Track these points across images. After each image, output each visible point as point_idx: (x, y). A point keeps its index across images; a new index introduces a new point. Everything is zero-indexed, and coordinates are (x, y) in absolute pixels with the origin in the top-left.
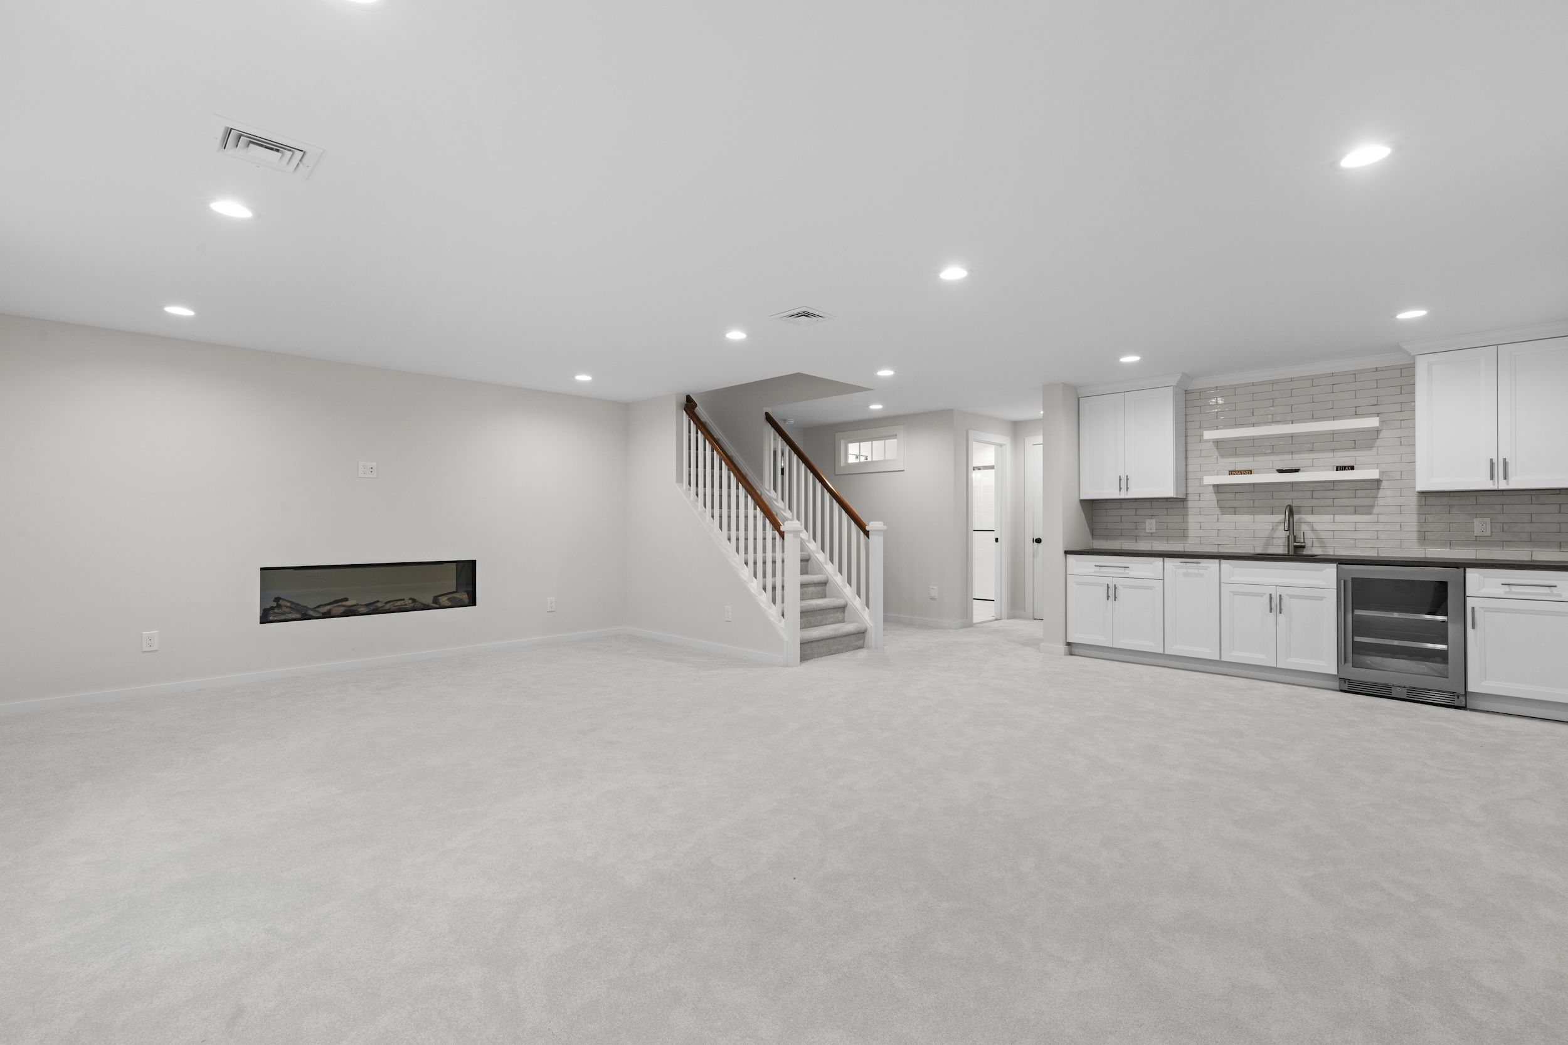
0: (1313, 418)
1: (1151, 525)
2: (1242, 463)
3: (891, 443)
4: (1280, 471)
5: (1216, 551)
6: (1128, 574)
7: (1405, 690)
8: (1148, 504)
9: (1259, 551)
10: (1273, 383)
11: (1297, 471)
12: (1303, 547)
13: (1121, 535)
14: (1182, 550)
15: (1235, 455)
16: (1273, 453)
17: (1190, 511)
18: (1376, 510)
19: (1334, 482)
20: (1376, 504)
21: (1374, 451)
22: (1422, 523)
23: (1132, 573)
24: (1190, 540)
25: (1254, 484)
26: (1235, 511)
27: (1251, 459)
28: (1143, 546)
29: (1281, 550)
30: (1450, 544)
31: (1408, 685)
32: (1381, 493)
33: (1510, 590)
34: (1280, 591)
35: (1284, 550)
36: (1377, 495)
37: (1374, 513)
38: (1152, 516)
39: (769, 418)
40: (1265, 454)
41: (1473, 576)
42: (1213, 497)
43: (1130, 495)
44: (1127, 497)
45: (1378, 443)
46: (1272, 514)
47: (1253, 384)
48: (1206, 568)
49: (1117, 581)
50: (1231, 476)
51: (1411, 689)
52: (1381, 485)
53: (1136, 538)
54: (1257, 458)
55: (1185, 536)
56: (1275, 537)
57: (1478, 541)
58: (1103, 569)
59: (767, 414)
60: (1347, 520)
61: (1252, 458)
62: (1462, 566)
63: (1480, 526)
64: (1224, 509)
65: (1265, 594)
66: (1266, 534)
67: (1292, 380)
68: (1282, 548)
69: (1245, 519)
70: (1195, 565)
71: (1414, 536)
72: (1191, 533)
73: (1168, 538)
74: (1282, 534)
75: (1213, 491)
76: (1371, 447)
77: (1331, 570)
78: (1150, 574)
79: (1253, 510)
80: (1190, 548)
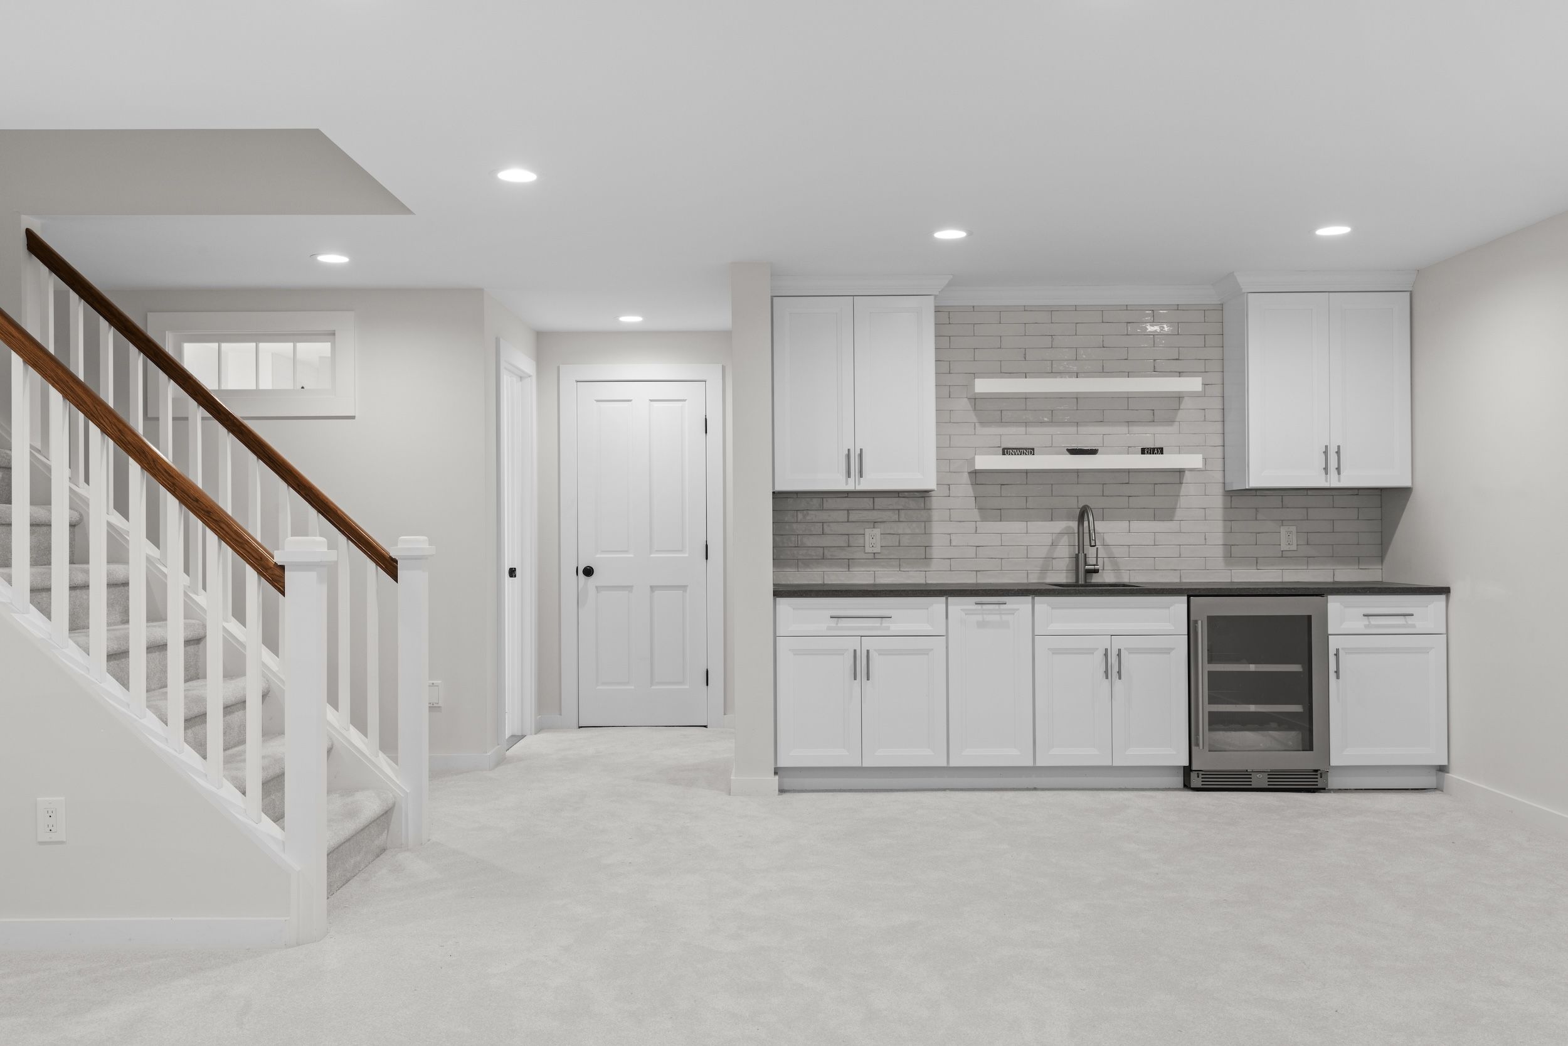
0: (1103, 372)
1: (873, 539)
2: (1015, 436)
3: (314, 350)
4: (1074, 452)
5: (973, 581)
6: (888, 628)
7: (1266, 776)
8: (867, 502)
9: (1034, 579)
10: (1051, 310)
11: (1093, 452)
12: (1096, 571)
13: (823, 558)
14: (922, 581)
15: (1001, 422)
16: (1052, 422)
17: (935, 515)
18: (1179, 514)
19: (1129, 471)
20: (1178, 506)
21: (1175, 427)
22: (1228, 532)
23: (894, 627)
24: (935, 565)
25: (1027, 472)
26: (1001, 514)
27: (1022, 430)
28: (861, 577)
29: (1063, 577)
30: (1257, 562)
31: (1269, 768)
32: (1184, 489)
33: (1369, 622)
34: (1118, 643)
35: (1067, 577)
36: (1179, 492)
37: (1176, 519)
38: (875, 523)
39: (36, 246)
40: (1042, 423)
41: (1335, 605)
42: (969, 490)
43: (864, 485)
44: (859, 488)
45: (1181, 415)
46: (1052, 520)
47: (1025, 309)
48: (1012, 612)
49: (868, 643)
50: (1007, 457)
51: (1273, 774)
52: (1183, 479)
53: (849, 563)
54: (1031, 430)
55: (927, 559)
56: (1055, 557)
57: (1284, 558)
58: (844, 623)
59: (30, 234)
60: (1144, 528)
61: (1024, 429)
62: (1320, 592)
63: (1287, 538)
64: (989, 511)
65: (1097, 649)
66: (1043, 552)
67: (1076, 308)
68: (1065, 575)
69: (1015, 527)
70: (997, 607)
71: (1219, 552)
72: (936, 552)
73: (900, 562)
74: (1064, 552)
75: (969, 483)
76: (1171, 422)
77: (1179, 604)
78: (926, 628)
79: (1026, 514)
80: (935, 578)
